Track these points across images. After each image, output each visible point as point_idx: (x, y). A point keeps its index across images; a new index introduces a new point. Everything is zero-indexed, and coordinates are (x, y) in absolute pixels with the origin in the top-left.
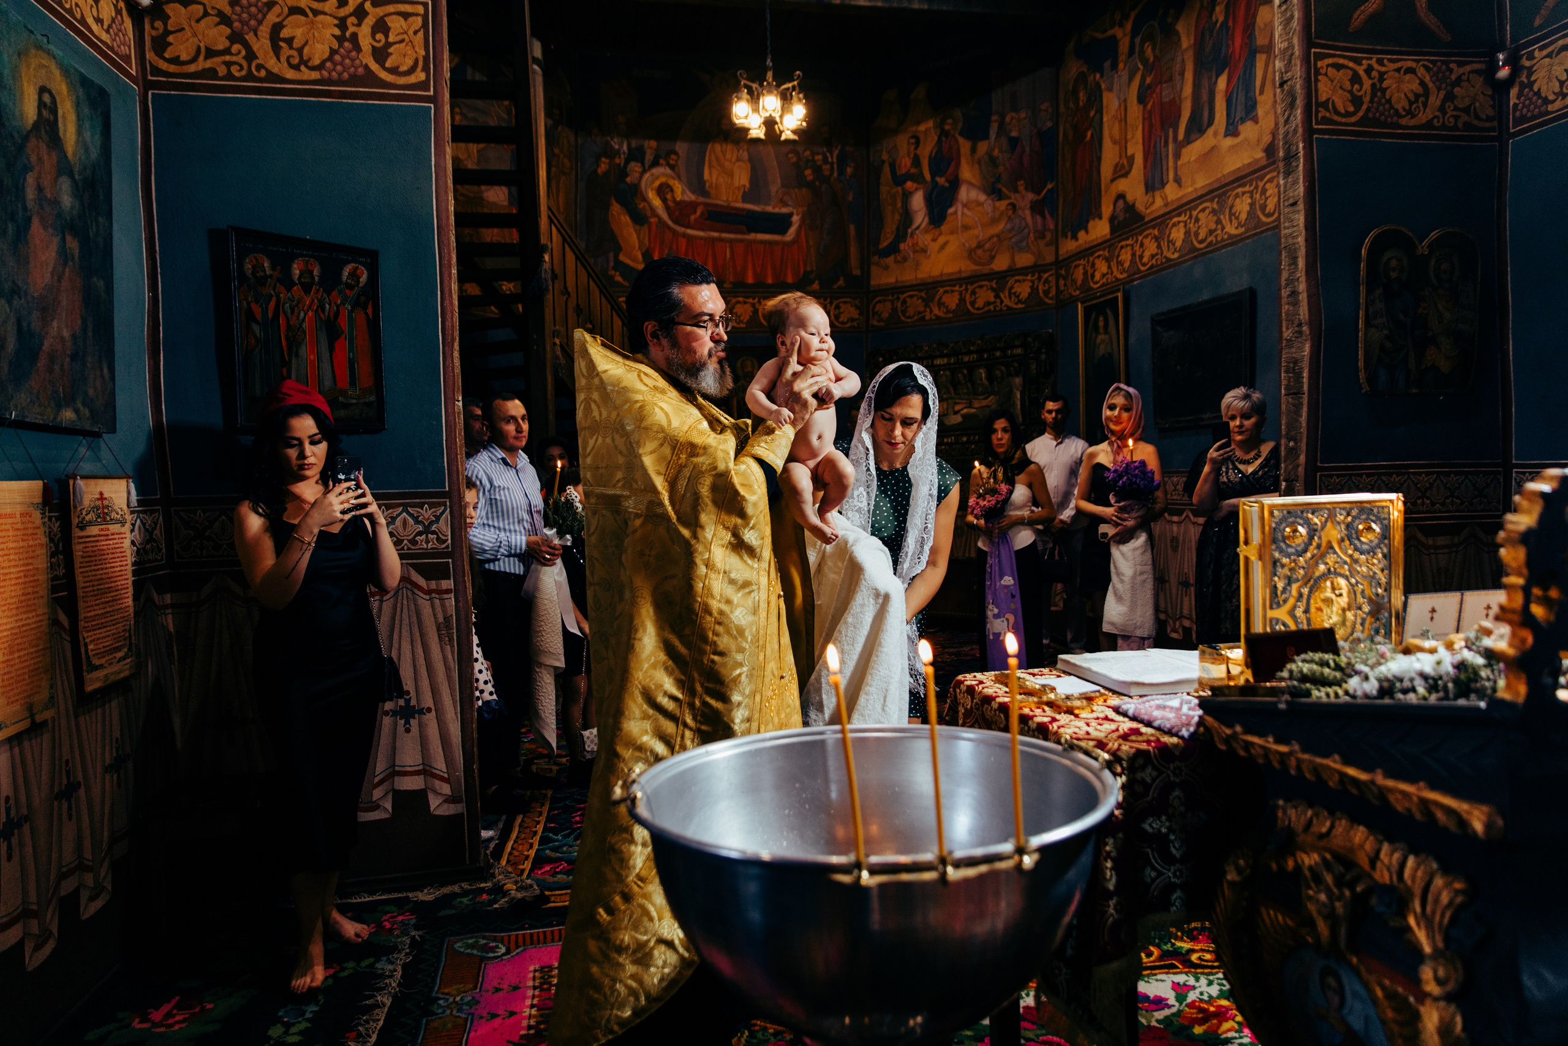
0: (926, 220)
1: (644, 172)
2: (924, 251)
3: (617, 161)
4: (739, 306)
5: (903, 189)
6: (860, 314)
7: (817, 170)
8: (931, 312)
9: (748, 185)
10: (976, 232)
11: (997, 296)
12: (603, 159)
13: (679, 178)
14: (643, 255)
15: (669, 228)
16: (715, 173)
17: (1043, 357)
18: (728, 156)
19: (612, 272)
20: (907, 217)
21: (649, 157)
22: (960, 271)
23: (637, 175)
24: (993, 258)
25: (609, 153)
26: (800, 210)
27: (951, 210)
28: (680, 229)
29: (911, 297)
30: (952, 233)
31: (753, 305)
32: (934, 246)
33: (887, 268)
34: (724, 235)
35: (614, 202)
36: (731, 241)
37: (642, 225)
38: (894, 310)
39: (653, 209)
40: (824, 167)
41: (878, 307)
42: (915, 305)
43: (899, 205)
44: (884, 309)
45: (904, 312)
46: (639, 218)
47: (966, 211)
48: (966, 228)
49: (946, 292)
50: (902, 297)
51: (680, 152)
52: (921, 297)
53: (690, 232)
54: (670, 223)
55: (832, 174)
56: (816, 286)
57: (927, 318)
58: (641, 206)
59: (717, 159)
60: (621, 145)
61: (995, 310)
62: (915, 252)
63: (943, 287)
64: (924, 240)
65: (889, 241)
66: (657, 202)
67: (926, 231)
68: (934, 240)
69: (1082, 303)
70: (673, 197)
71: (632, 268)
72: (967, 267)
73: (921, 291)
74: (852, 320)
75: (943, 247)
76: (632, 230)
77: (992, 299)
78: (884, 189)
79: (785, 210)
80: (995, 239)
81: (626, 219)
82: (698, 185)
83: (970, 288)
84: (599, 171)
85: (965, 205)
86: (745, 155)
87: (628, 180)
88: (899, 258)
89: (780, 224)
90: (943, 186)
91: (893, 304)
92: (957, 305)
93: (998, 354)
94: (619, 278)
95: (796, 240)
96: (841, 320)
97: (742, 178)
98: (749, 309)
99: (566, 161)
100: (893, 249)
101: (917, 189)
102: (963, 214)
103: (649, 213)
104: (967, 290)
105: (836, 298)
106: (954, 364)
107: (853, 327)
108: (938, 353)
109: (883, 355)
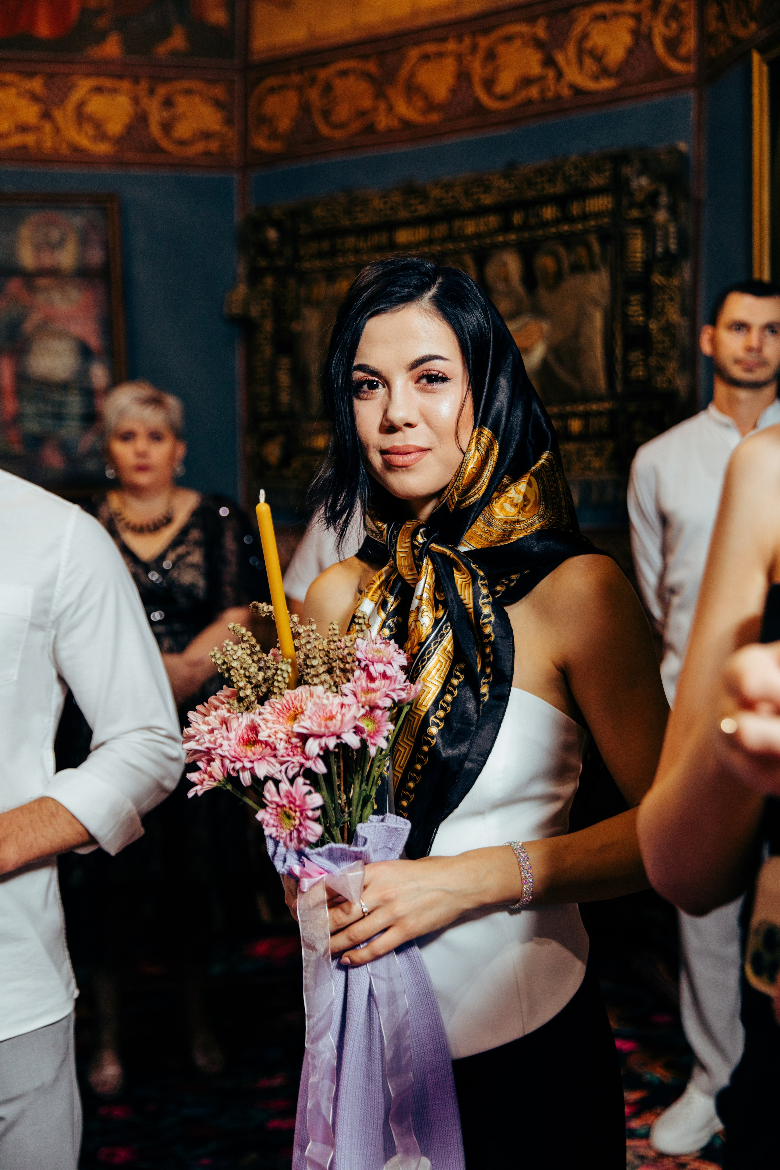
6: (228, 122)
8: (390, 109)
11: (549, 62)
17: (661, 216)
29: (344, 74)
38: (305, 108)
41: (270, 104)
42: (353, 93)
44: (283, 108)
45: (326, 114)
49: (426, 58)
50: (323, 74)
52: (367, 74)
56: (112, 47)
57: (381, 125)
61: (543, 100)
63: (417, 43)
69: (762, 51)
73: (367, 57)
74: (206, 135)
77: (536, 69)
83: (483, 42)
91: (302, 95)
92: (453, 91)
93: (549, 213)
96: (176, 135)
104: (474, 48)
105: (166, 80)
106: (444, 240)
107: (208, 154)
108: (403, 214)
109: (278, 225)
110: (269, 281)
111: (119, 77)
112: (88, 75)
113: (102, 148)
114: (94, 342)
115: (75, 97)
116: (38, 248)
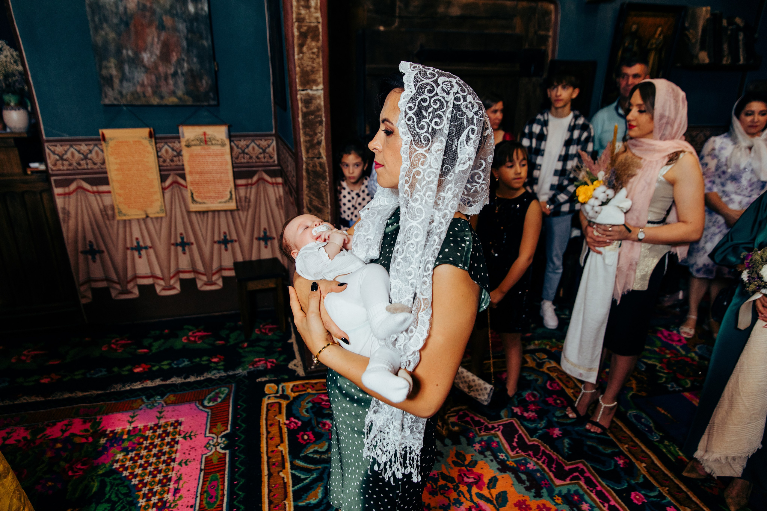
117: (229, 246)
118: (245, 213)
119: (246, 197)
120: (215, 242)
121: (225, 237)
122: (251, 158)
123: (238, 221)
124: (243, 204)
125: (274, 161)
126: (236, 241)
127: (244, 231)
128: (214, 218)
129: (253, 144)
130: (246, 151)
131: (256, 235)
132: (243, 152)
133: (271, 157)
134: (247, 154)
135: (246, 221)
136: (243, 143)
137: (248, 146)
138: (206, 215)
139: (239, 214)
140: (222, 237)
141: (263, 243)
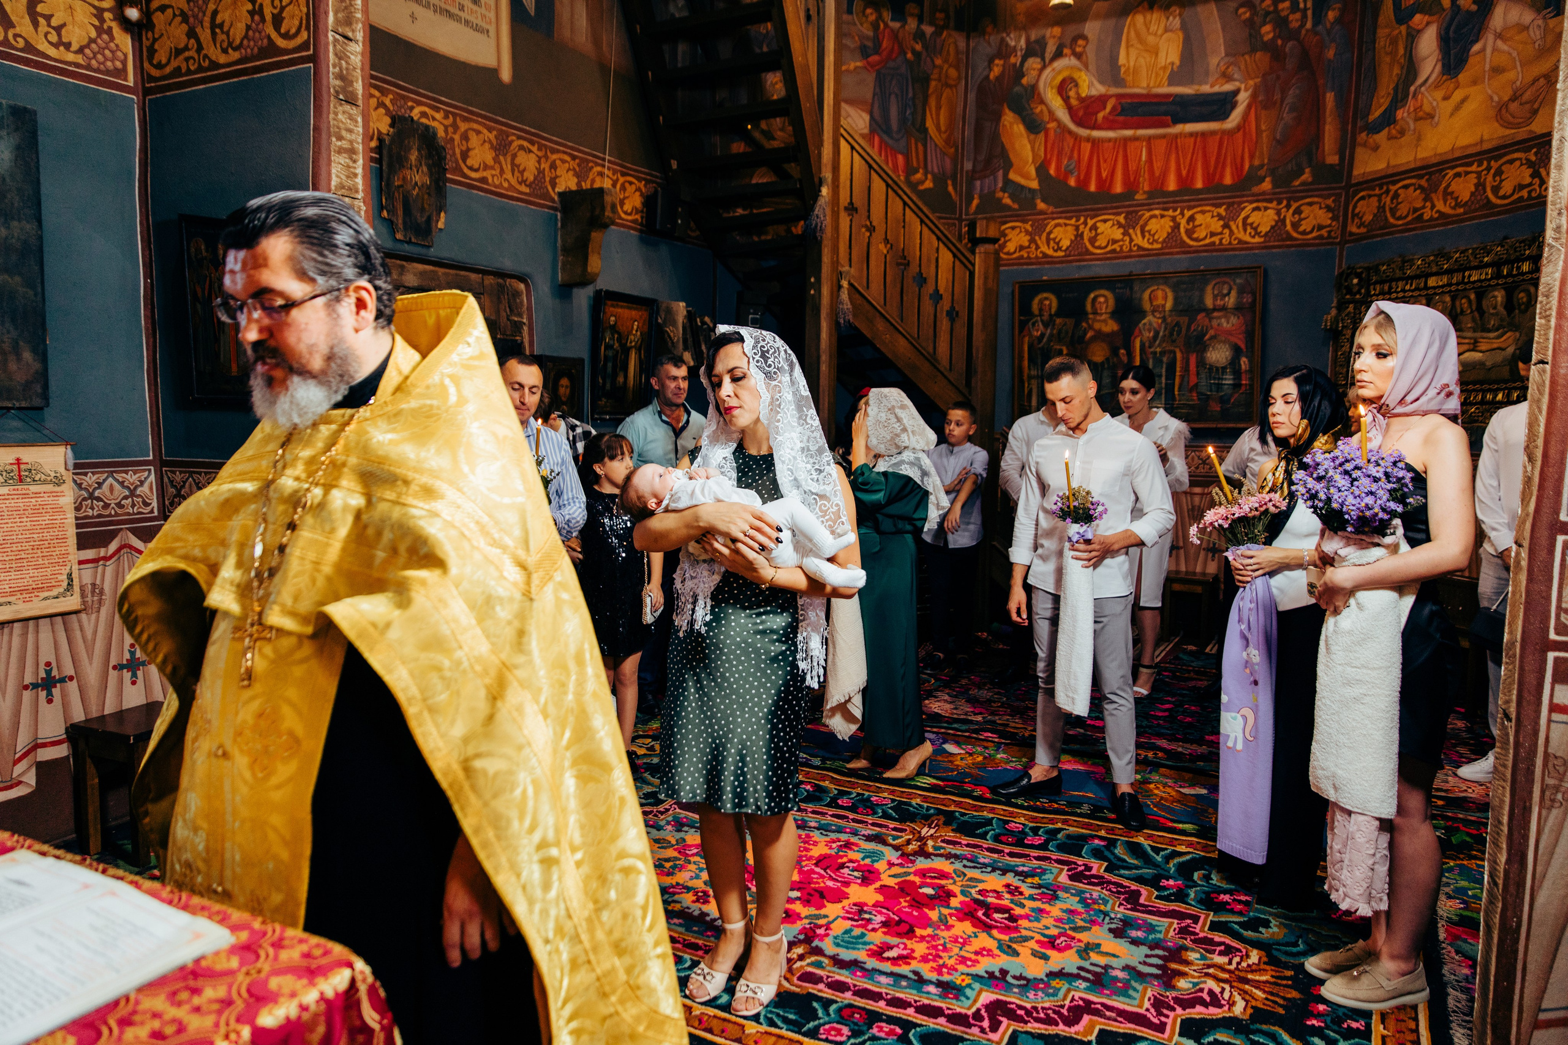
0: (1439, 67)
1: (1044, 67)
2: (1431, 116)
3: (1013, 60)
4: (1154, 220)
5: (1409, 27)
6: (1332, 219)
7: (1281, 23)
8: (1433, 206)
9: (1177, 62)
10: (1511, 75)
11: (1536, 174)
12: (997, 61)
13: (1086, 66)
14: (1037, 170)
15: (1070, 132)
16: (1133, 53)
18: (1153, 28)
19: (1000, 194)
20: (1411, 69)
21: (1051, 49)
22: (1482, 141)
23: (1034, 73)
24: (1535, 112)
25: (1003, 52)
26: (1251, 83)
27: (1477, 47)
28: (1083, 132)
29: (1406, 187)
30: (1474, 83)
31: (1173, 219)
32: (1448, 106)
33: (1376, 148)
34: (1141, 132)
35: (1007, 111)
36: (1149, 139)
37: (1037, 133)
38: (1381, 208)
39: (1051, 113)
40: (1291, 17)
41: (1361, 207)
42: (1410, 198)
43: (1401, 51)
44: (1367, 209)
45: (1393, 211)
46: (1033, 126)
47: (1499, 43)
48: (1497, 70)
49: (1458, 175)
50: (1393, 188)
51: (1090, 36)
52: (1421, 187)
53: (1097, 134)
54: (1072, 126)
55: (1303, 25)
56: (1267, 185)
57: (1426, 217)
58: (1038, 110)
59: (1138, 35)
60: (1018, 40)
61: (1530, 198)
62: (1417, 119)
63: (1453, 168)
64: (1430, 99)
65: (1383, 108)
66: (1056, 103)
67: (1437, 86)
68: (1446, 98)
70: (1078, 93)
71: (1023, 187)
72: (1492, 133)
73: (1421, 177)
74: (1320, 227)
75: (1458, 108)
76: (1025, 142)
77: (1527, 181)
78: (1382, 32)
79: (1228, 87)
80: (1542, 81)
81: (1019, 129)
82: (1112, 73)
83: (1495, 165)
84: (992, 76)
85: (1499, 36)
86: (1176, 22)
87: (1024, 81)
88: (1394, 132)
89: (1221, 105)
90: (1468, 12)
91: (1379, 201)
92: (1472, 194)
94: (1007, 201)
95: (1239, 128)
96: (1301, 229)
97: (1170, 52)
98: (1167, 224)
99: (953, 73)
100: (1388, 119)
101: (1428, 24)
102: (1494, 50)
103: (1046, 118)
104: (1488, 169)
105: (1296, 200)
106: (1458, 284)
107: (1321, 237)
108: (1434, 269)
109: (1358, 276)
110: (1351, 307)
111: (1270, 201)
112: (1251, 202)
113: (1257, 240)
114: (1243, 346)
115: (1243, 215)
116: (1215, 297)
117: (56, 691)
118: (94, 616)
119: (94, 585)
120: (26, 687)
121: (49, 672)
122: (106, 506)
123: (78, 634)
124: (89, 599)
125: (152, 511)
126: (71, 678)
127: (90, 657)
128: (24, 635)
129: (110, 480)
130: (96, 494)
131: (113, 662)
132: (91, 496)
133: (146, 504)
134: (99, 499)
135: (95, 632)
136: (90, 479)
137: (100, 485)
138: (6, 630)
139: (79, 621)
140: (42, 674)
141: (127, 675)
